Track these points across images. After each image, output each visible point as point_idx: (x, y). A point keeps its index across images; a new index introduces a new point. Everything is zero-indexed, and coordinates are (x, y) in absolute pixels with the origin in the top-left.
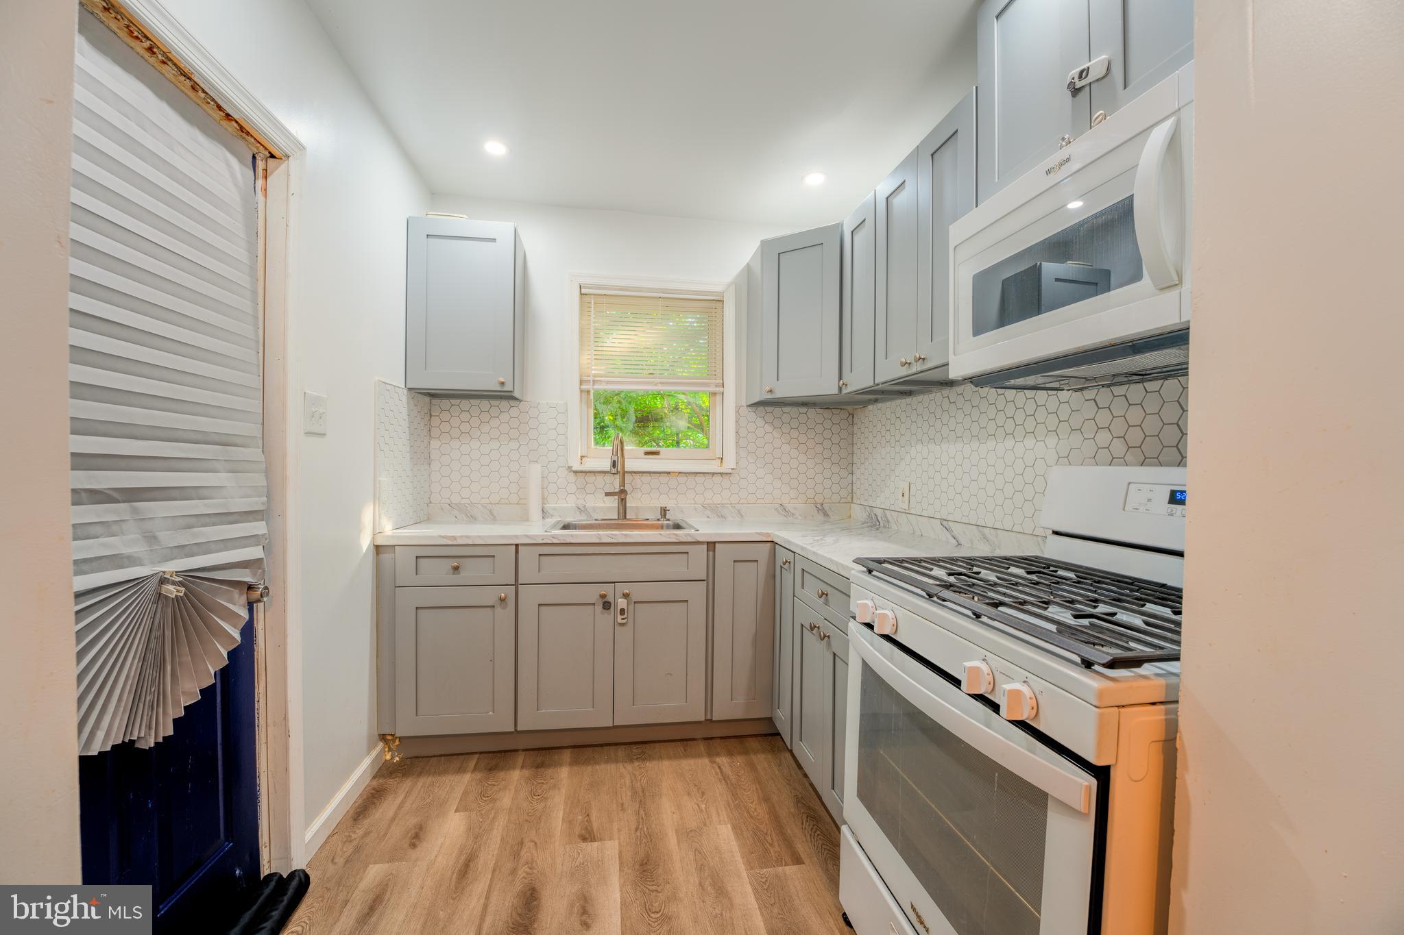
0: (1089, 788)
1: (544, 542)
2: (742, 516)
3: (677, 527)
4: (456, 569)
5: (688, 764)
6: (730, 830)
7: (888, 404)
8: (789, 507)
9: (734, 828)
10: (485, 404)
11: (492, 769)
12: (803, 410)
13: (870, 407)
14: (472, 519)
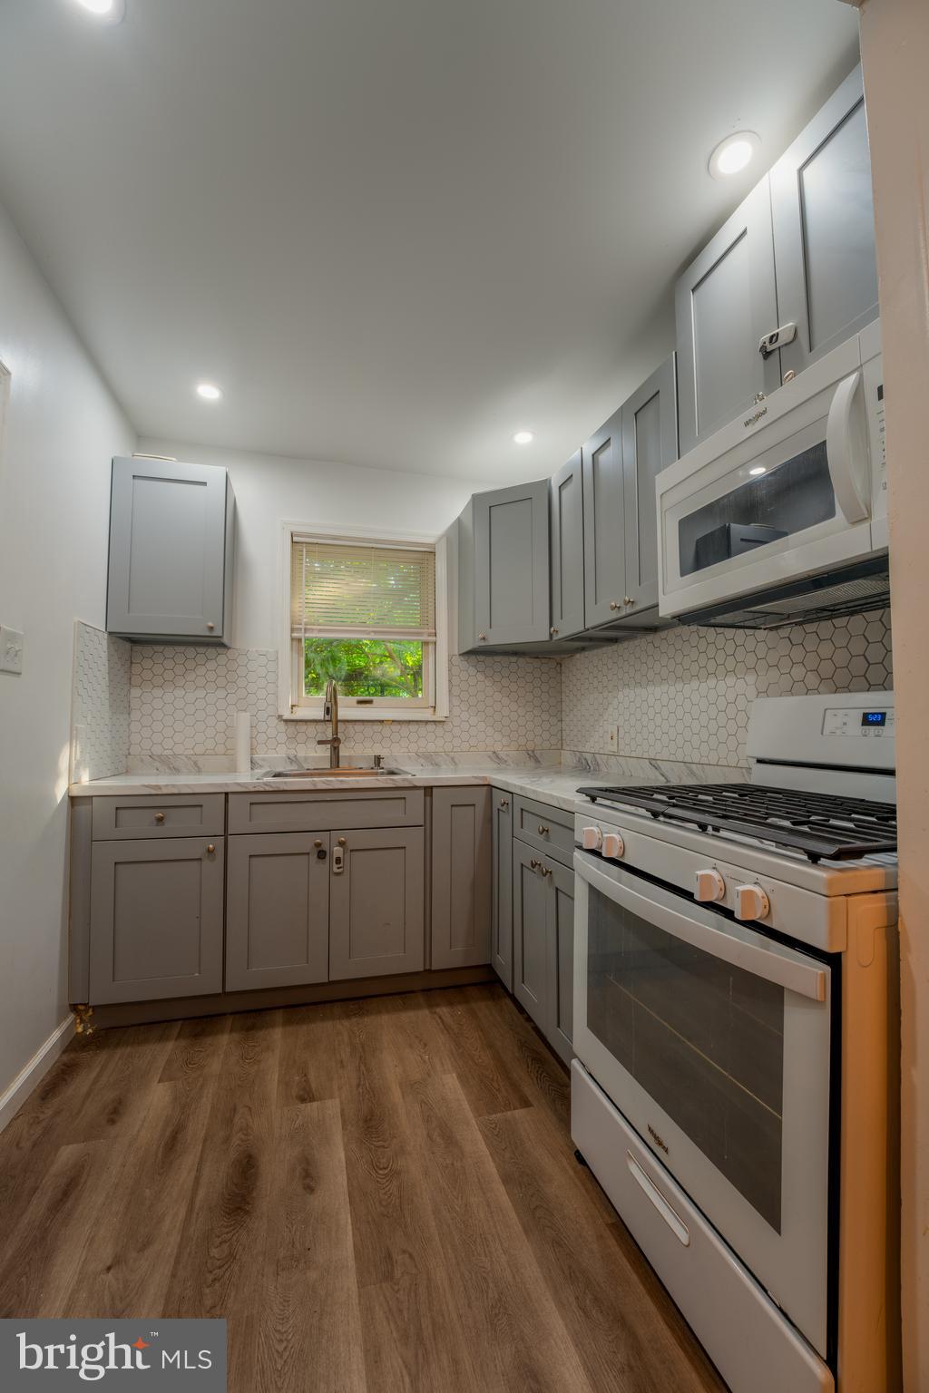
0: (824, 976)
1: (256, 789)
2: (456, 764)
3: (392, 773)
4: (160, 820)
5: (408, 1017)
6: (455, 1078)
7: (595, 651)
8: (502, 754)
9: (459, 1077)
10: (191, 651)
11: (196, 1036)
12: (513, 659)
13: (578, 656)
14: (176, 770)
